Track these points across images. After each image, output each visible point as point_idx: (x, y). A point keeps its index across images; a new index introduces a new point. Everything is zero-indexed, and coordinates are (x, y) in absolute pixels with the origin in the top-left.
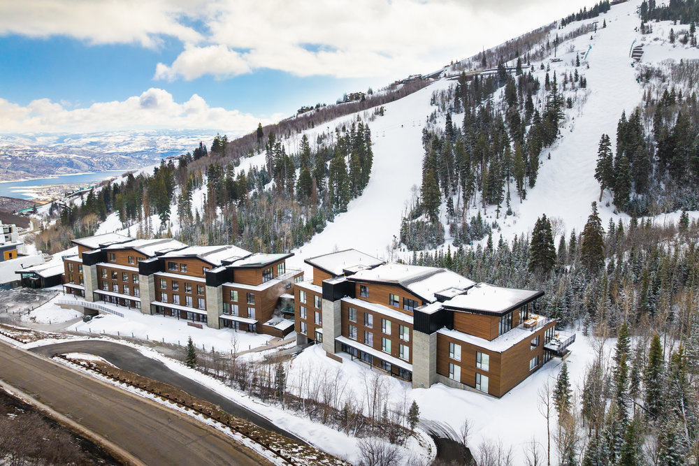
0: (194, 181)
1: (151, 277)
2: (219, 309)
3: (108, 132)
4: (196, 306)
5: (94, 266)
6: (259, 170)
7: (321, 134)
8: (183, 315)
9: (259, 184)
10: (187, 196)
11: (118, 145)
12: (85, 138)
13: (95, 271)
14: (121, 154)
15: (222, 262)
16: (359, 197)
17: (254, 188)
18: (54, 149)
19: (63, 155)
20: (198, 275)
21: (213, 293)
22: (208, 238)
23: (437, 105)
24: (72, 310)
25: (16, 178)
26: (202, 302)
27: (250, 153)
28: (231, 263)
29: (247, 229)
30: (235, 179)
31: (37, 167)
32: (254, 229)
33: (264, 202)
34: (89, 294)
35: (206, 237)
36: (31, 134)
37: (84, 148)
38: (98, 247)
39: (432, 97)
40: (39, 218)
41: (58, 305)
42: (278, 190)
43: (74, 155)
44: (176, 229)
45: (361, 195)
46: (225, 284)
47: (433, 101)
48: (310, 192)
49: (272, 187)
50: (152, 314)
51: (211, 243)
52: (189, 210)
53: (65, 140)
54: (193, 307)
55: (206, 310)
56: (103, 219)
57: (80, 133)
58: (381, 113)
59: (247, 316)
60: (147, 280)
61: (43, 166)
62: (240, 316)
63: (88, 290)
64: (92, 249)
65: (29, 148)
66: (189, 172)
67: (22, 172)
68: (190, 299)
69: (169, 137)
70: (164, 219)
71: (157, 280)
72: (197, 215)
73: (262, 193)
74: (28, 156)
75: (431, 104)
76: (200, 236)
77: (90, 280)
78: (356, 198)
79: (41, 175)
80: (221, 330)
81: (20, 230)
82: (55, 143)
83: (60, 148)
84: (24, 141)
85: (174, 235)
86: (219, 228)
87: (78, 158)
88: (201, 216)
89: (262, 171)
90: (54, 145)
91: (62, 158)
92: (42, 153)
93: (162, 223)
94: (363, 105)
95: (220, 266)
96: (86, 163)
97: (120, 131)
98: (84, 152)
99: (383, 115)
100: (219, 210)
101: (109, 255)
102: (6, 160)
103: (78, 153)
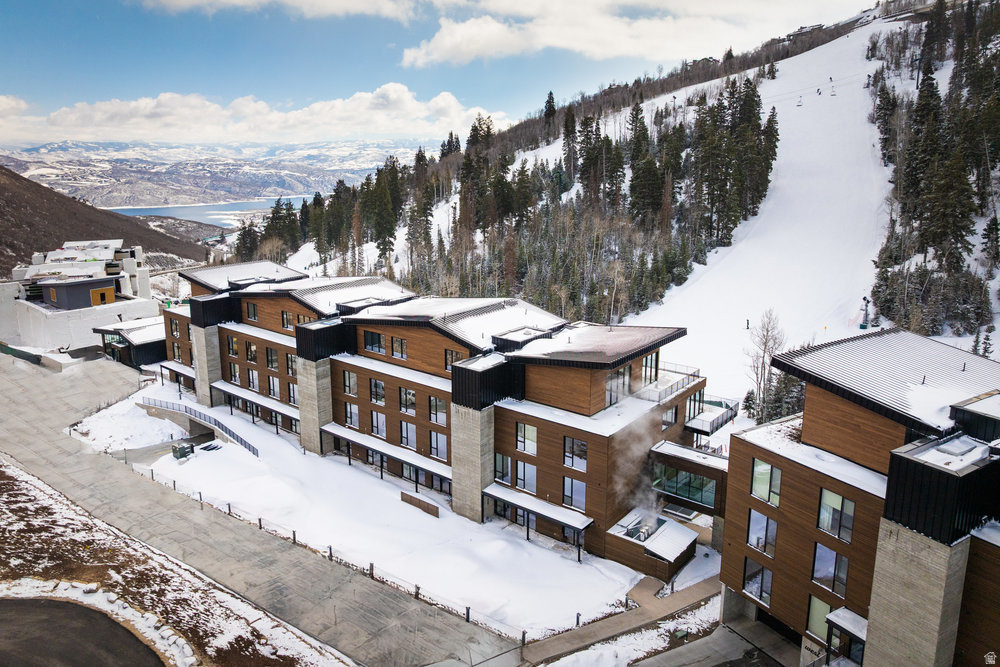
0: (438, 189)
1: (324, 366)
2: (483, 469)
3: (330, 142)
4: (426, 450)
5: (213, 329)
6: (551, 167)
7: (662, 107)
8: (395, 468)
9: (553, 191)
10: (425, 210)
11: (343, 160)
12: (301, 149)
13: (216, 340)
14: (347, 171)
15: (495, 339)
16: (752, 220)
17: (542, 200)
18: (262, 164)
19: (273, 171)
20: (433, 369)
21: (469, 426)
22: (458, 284)
23: (881, 59)
24: (167, 421)
25: (215, 200)
26: (440, 440)
27: (533, 143)
28: (519, 345)
29: (533, 269)
30: (509, 178)
31: (240, 186)
32: (548, 271)
33: (566, 220)
34: (203, 389)
35: (455, 281)
36: (235, 145)
37: (300, 163)
38: (225, 286)
39: (868, 44)
40: (225, 249)
41: (142, 406)
42: (590, 201)
43: (287, 172)
44: (402, 266)
45: (755, 214)
46: (502, 404)
47: (872, 52)
48: (657, 205)
49: (575, 198)
50: (323, 453)
51: (464, 292)
52: (428, 234)
53: (277, 153)
54: (418, 451)
55: (449, 463)
56: (295, 249)
57: (296, 143)
58: (772, 74)
59: (561, 500)
60: (314, 371)
61: (248, 185)
62: (540, 495)
63: (202, 380)
64: (214, 291)
65: (232, 161)
66: (429, 173)
67: (223, 193)
68: (410, 431)
69: (408, 150)
70: (385, 248)
71: (338, 373)
72: (441, 242)
73: (558, 206)
74: (231, 171)
75: (868, 58)
76: (444, 280)
77: (205, 359)
78: (746, 219)
79: (245, 197)
80: (488, 525)
81: (190, 263)
82: (265, 156)
83: (270, 163)
84: (227, 153)
85: (397, 275)
86: (478, 267)
87: (291, 176)
88: (447, 247)
89: (554, 170)
90: (262, 159)
91: (271, 175)
92: (247, 169)
93: (380, 256)
94: (731, 65)
95: (489, 352)
96: (301, 182)
97: (346, 142)
98: (298, 168)
99: (773, 78)
100: (479, 236)
101: (245, 305)
102: (204, 177)
103: (291, 169)
